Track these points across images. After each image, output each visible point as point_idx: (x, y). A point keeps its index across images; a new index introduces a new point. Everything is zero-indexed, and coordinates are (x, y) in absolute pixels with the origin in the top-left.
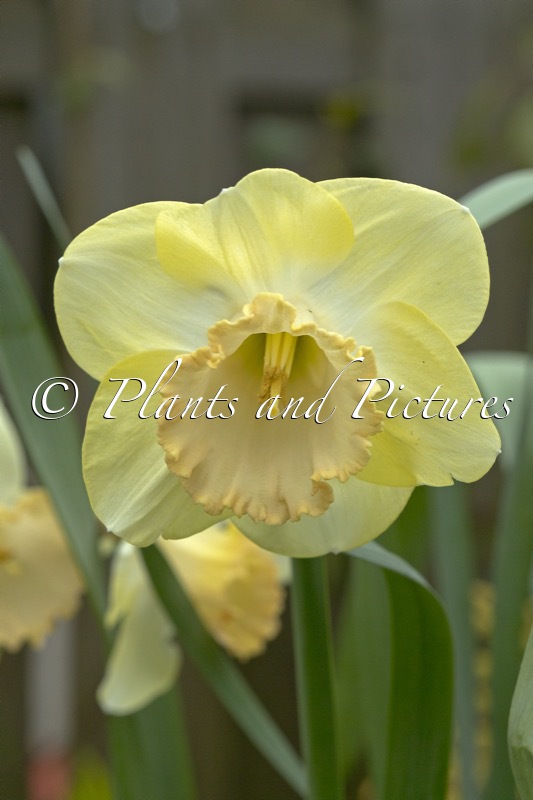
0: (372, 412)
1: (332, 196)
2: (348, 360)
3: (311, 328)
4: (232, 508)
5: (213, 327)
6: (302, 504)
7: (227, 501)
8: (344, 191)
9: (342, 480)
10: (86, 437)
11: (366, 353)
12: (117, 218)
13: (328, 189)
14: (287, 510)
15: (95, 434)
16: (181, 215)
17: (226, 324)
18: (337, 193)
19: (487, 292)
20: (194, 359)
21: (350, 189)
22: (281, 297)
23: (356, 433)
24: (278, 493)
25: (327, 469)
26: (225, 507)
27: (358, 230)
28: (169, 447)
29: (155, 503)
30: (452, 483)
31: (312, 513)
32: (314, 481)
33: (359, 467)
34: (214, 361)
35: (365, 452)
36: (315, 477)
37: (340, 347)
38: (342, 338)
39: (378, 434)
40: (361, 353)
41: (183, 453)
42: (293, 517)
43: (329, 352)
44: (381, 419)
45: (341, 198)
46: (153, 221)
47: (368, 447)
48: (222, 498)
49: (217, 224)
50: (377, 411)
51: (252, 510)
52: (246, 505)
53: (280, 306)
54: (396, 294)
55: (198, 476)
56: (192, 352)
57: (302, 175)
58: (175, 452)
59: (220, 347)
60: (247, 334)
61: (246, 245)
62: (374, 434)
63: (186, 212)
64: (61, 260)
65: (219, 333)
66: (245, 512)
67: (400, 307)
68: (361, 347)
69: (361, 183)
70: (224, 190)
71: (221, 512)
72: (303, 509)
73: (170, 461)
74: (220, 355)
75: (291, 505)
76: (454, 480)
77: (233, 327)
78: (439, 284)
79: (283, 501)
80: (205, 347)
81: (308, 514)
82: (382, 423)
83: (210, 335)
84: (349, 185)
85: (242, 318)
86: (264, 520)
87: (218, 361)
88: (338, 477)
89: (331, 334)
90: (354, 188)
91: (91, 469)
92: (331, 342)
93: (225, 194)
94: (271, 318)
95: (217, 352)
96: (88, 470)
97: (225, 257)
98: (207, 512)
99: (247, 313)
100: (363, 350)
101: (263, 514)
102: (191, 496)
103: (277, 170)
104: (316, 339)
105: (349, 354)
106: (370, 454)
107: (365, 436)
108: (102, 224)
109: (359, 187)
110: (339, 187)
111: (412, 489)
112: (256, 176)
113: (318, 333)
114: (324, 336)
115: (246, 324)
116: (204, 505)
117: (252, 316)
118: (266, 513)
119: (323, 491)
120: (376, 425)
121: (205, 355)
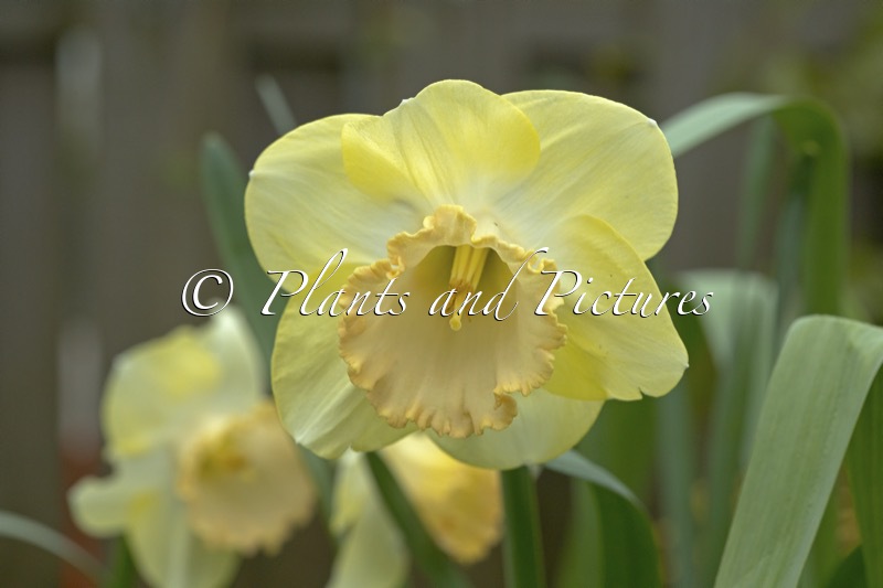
0: (554, 325)
1: (517, 109)
2: (529, 273)
3: (492, 240)
4: (416, 420)
5: (393, 238)
6: (486, 418)
7: (410, 414)
8: (530, 103)
9: (525, 393)
10: (276, 350)
11: (548, 266)
12: (305, 130)
13: (514, 101)
14: (472, 423)
15: (285, 346)
16: (361, 127)
17: (406, 237)
18: (523, 106)
19: (675, 206)
20: (374, 271)
21: (536, 101)
22: (461, 209)
23: (540, 347)
24: (462, 405)
25: (509, 383)
26: (408, 420)
27: (545, 144)
28: (350, 359)
29: (344, 415)
30: (639, 397)
31: (495, 427)
32: (496, 395)
33: (543, 381)
34: (393, 273)
35: (547, 366)
36: (497, 391)
37: (521, 260)
38: (522, 251)
39: (561, 348)
40: (542, 265)
41: (365, 367)
42: (477, 431)
43: (511, 265)
44: (564, 333)
45: (526, 111)
46: (339, 134)
47: (551, 361)
48: (405, 411)
49: (398, 136)
50: (558, 324)
51: (436, 423)
52: (430, 419)
53: (461, 218)
54: (584, 207)
55: (382, 389)
56: (372, 263)
57: (484, 87)
58: (356, 365)
59: (399, 259)
60: (430, 247)
61: (429, 157)
62: (557, 348)
63: (367, 123)
64: (252, 173)
65: (399, 244)
66: (428, 425)
67: (588, 221)
68: (543, 260)
69: (547, 96)
70: (404, 101)
71: (405, 425)
72: (486, 422)
73: (353, 374)
74: (399, 268)
75: (474, 418)
76: (643, 394)
77: (412, 239)
78: (627, 197)
79: (467, 415)
80: (385, 260)
81: (491, 428)
82: (565, 336)
83: (390, 247)
84: (535, 97)
85: (422, 230)
86: (448, 434)
87: (398, 273)
88: (520, 391)
89: (512, 246)
90: (540, 101)
91: (280, 380)
92: (512, 253)
93: (405, 105)
94: (452, 231)
95: (397, 264)
96: (277, 383)
97: (409, 169)
98: (391, 425)
99: (428, 224)
100: (545, 263)
101: (447, 428)
102: (376, 409)
103: (460, 81)
104: (498, 251)
105: (529, 267)
106: (552, 367)
107: (548, 349)
108: (291, 137)
109: (545, 99)
110: (525, 100)
111: (601, 403)
112: (438, 87)
113: (499, 245)
114: (505, 248)
115: (427, 236)
116: (387, 419)
117: (432, 227)
118: (450, 426)
119: (507, 404)
120: (559, 339)
121: (385, 267)
